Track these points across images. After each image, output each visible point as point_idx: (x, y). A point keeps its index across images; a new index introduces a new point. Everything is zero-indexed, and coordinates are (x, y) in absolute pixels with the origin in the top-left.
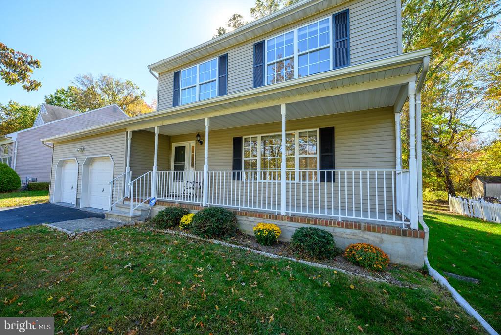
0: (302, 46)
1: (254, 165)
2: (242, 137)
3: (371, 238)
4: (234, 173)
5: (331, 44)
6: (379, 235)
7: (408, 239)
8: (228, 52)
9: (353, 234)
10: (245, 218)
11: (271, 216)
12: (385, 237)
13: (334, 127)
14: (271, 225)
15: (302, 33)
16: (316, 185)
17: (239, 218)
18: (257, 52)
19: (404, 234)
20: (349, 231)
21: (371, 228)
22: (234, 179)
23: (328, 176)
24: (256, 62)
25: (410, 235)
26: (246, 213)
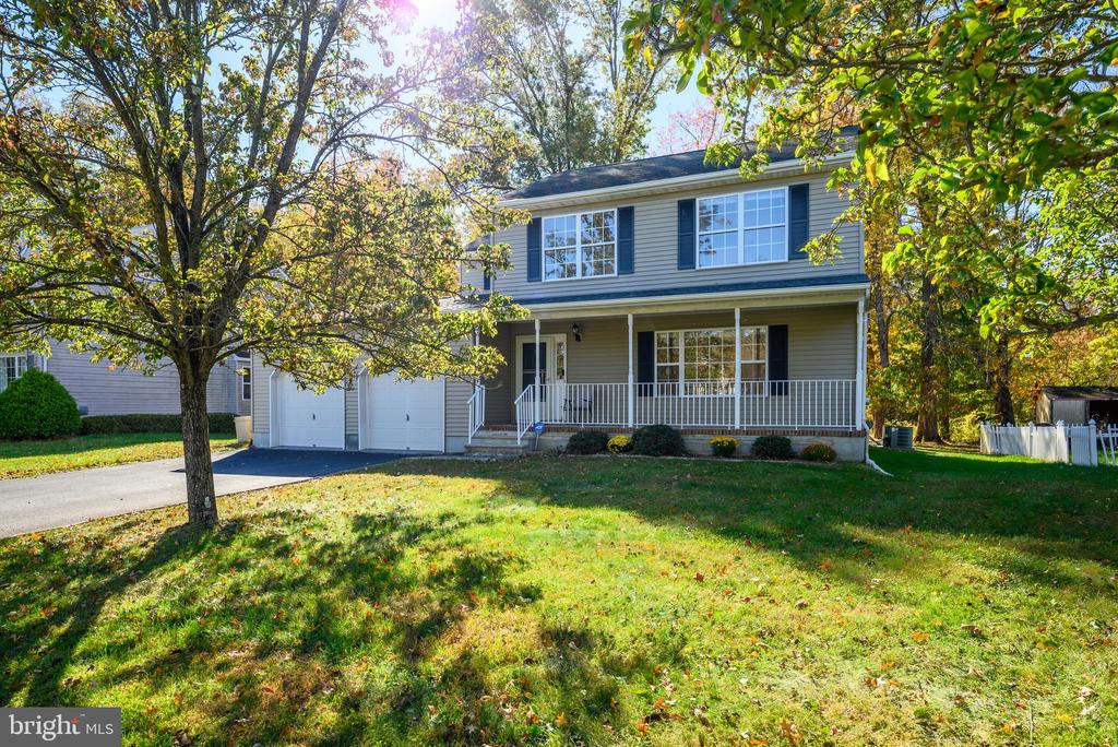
0: (749, 217)
1: (674, 374)
2: (652, 333)
3: (824, 441)
4: (640, 386)
5: (787, 223)
6: (829, 438)
7: (853, 439)
8: (634, 204)
9: (808, 441)
10: (690, 437)
11: (724, 432)
12: (836, 439)
13: (786, 326)
14: (726, 439)
15: (749, 199)
16: (767, 399)
17: (684, 437)
18: (683, 213)
19: (851, 435)
20: (805, 438)
21: (824, 433)
22: (640, 395)
23: (779, 390)
24: (681, 229)
25: (854, 435)
26: (692, 431)
